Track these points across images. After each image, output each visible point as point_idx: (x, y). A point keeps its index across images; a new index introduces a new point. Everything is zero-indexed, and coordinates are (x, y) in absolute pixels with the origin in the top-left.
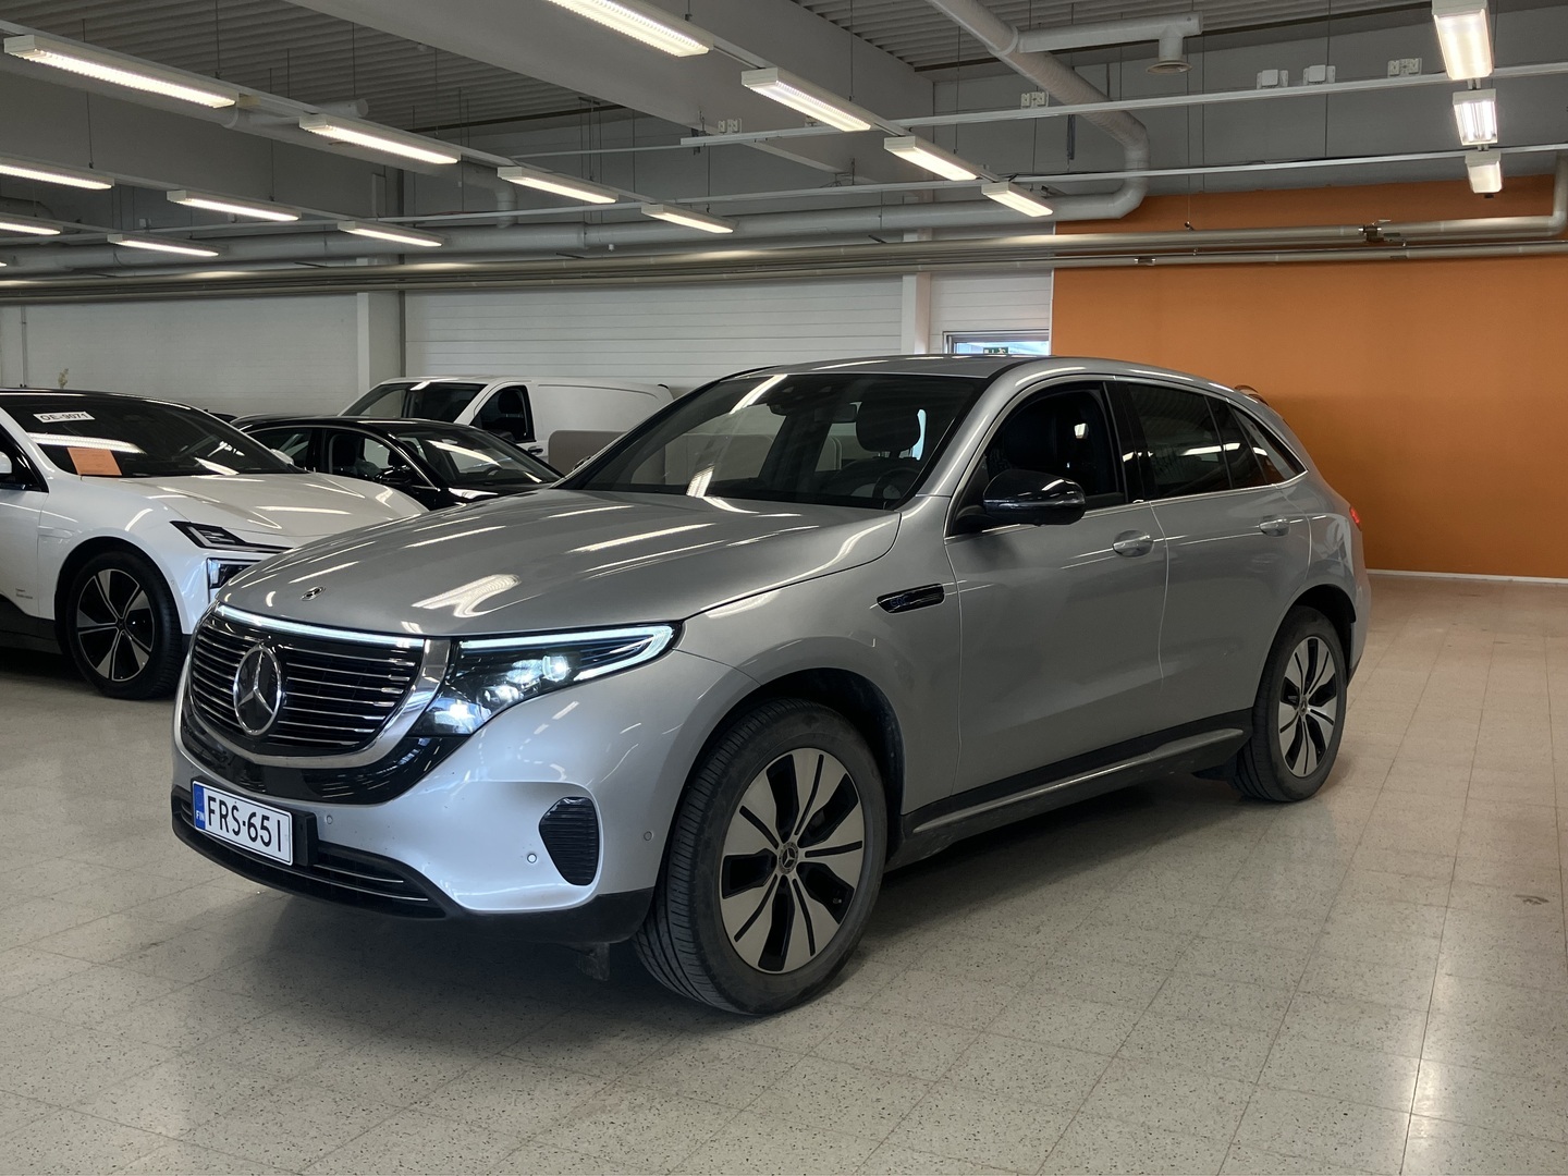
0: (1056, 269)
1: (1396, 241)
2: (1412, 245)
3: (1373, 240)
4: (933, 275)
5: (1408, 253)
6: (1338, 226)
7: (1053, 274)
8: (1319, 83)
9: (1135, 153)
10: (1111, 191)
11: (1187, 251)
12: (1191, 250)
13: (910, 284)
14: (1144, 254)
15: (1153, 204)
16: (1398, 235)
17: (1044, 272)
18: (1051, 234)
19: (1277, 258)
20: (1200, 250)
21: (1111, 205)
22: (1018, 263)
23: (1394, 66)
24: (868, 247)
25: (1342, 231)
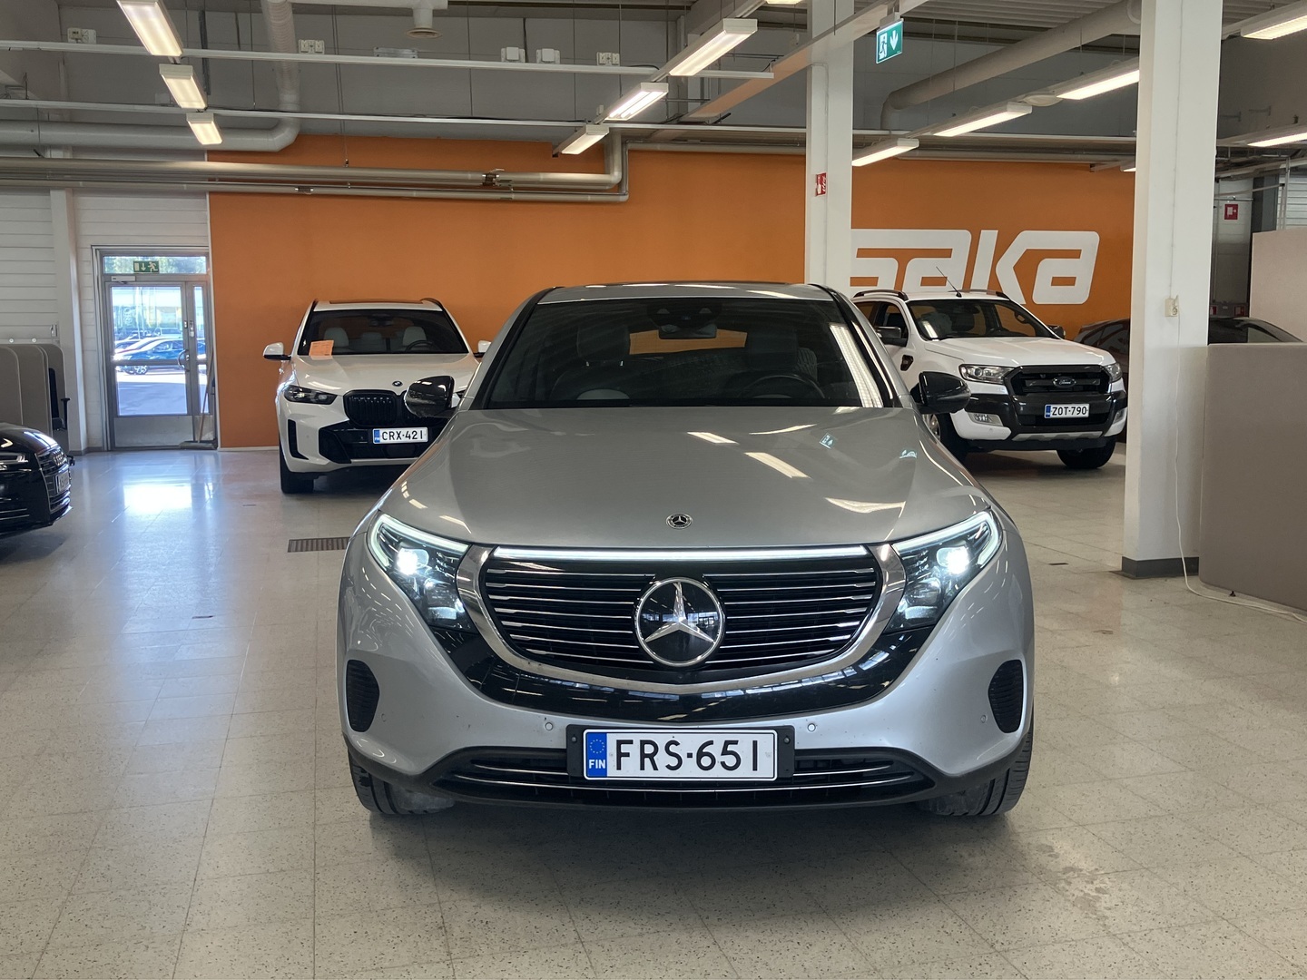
0: (211, 193)
1: (506, 187)
2: (517, 190)
3: (488, 184)
4: (75, 191)
5: (513, 196)
6: (466, 171)
7: (208, 196)
8: (549, 62)
9: (289, 97)
10: (271, 127)
11: (342, 184)
12: (345, 183)
13: (58, 198)
14: (304, 184)
15: (307, 142)
16: (508, 181)
17: (201, 194)
18: (203, 160)
19: (415, 194)
20: (352, 184)
21: (270, 140)
22: (185, 185)
23: (602, 56)
24: (27, 160)
25: (470, 176)
